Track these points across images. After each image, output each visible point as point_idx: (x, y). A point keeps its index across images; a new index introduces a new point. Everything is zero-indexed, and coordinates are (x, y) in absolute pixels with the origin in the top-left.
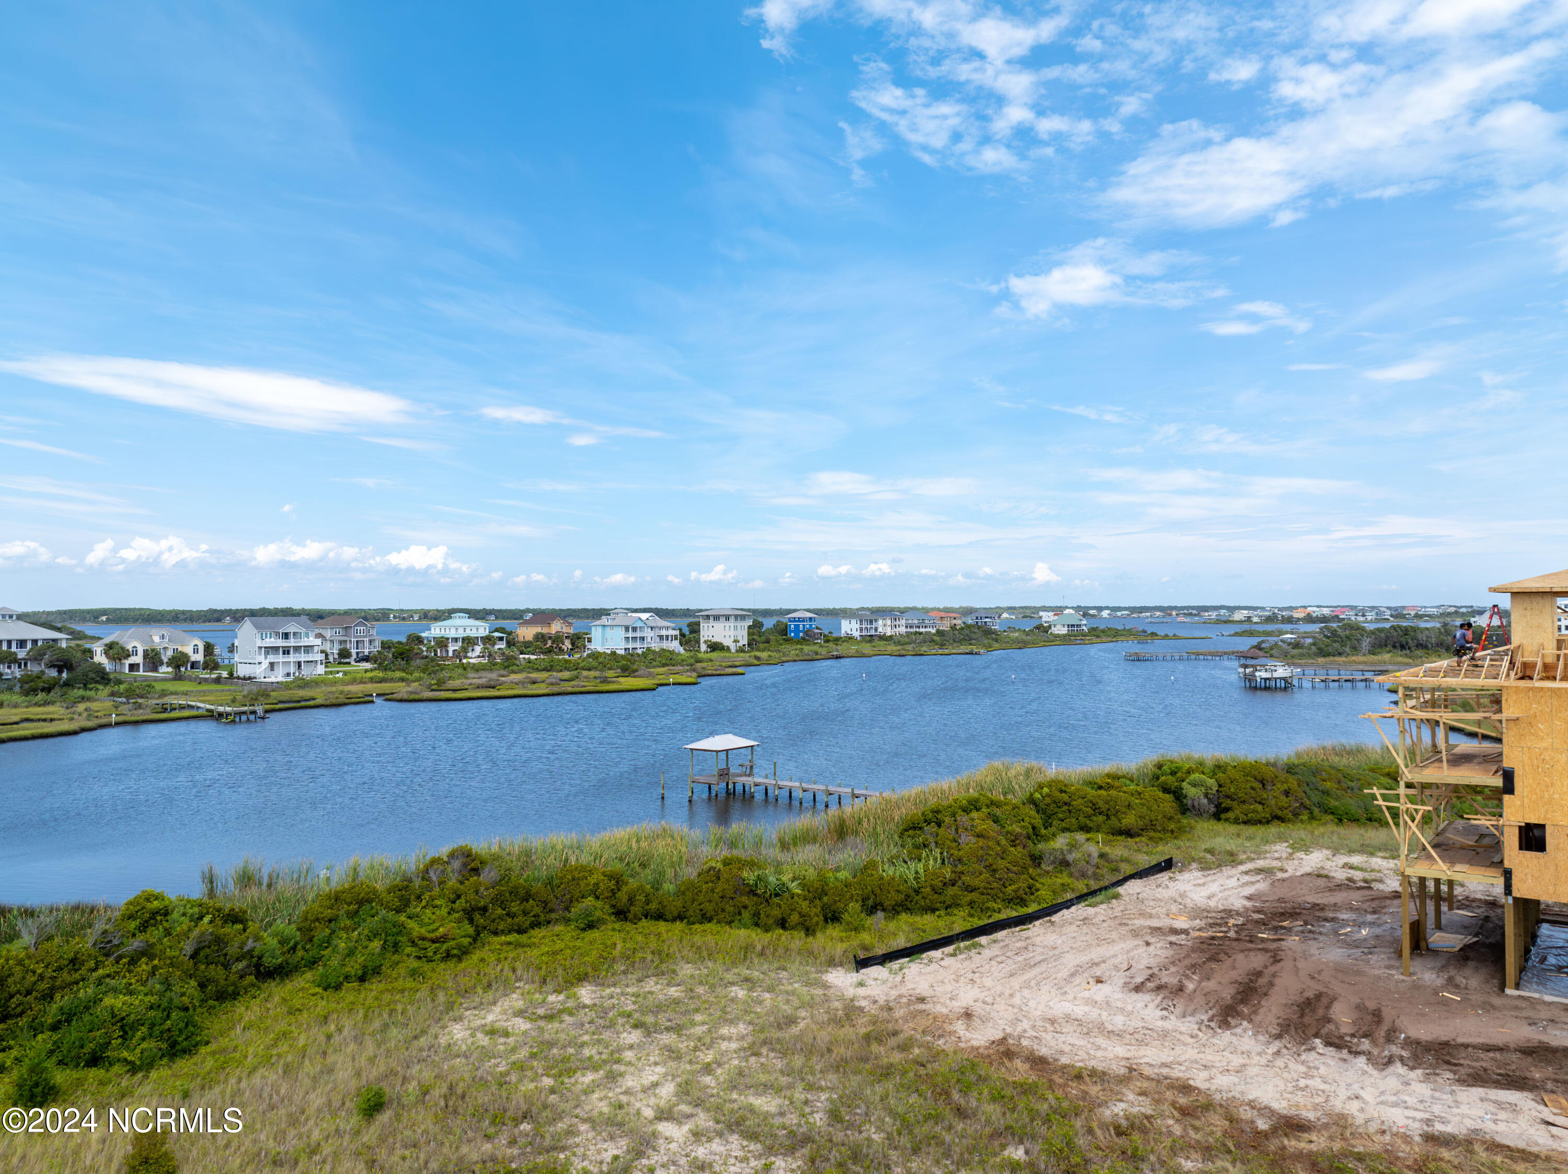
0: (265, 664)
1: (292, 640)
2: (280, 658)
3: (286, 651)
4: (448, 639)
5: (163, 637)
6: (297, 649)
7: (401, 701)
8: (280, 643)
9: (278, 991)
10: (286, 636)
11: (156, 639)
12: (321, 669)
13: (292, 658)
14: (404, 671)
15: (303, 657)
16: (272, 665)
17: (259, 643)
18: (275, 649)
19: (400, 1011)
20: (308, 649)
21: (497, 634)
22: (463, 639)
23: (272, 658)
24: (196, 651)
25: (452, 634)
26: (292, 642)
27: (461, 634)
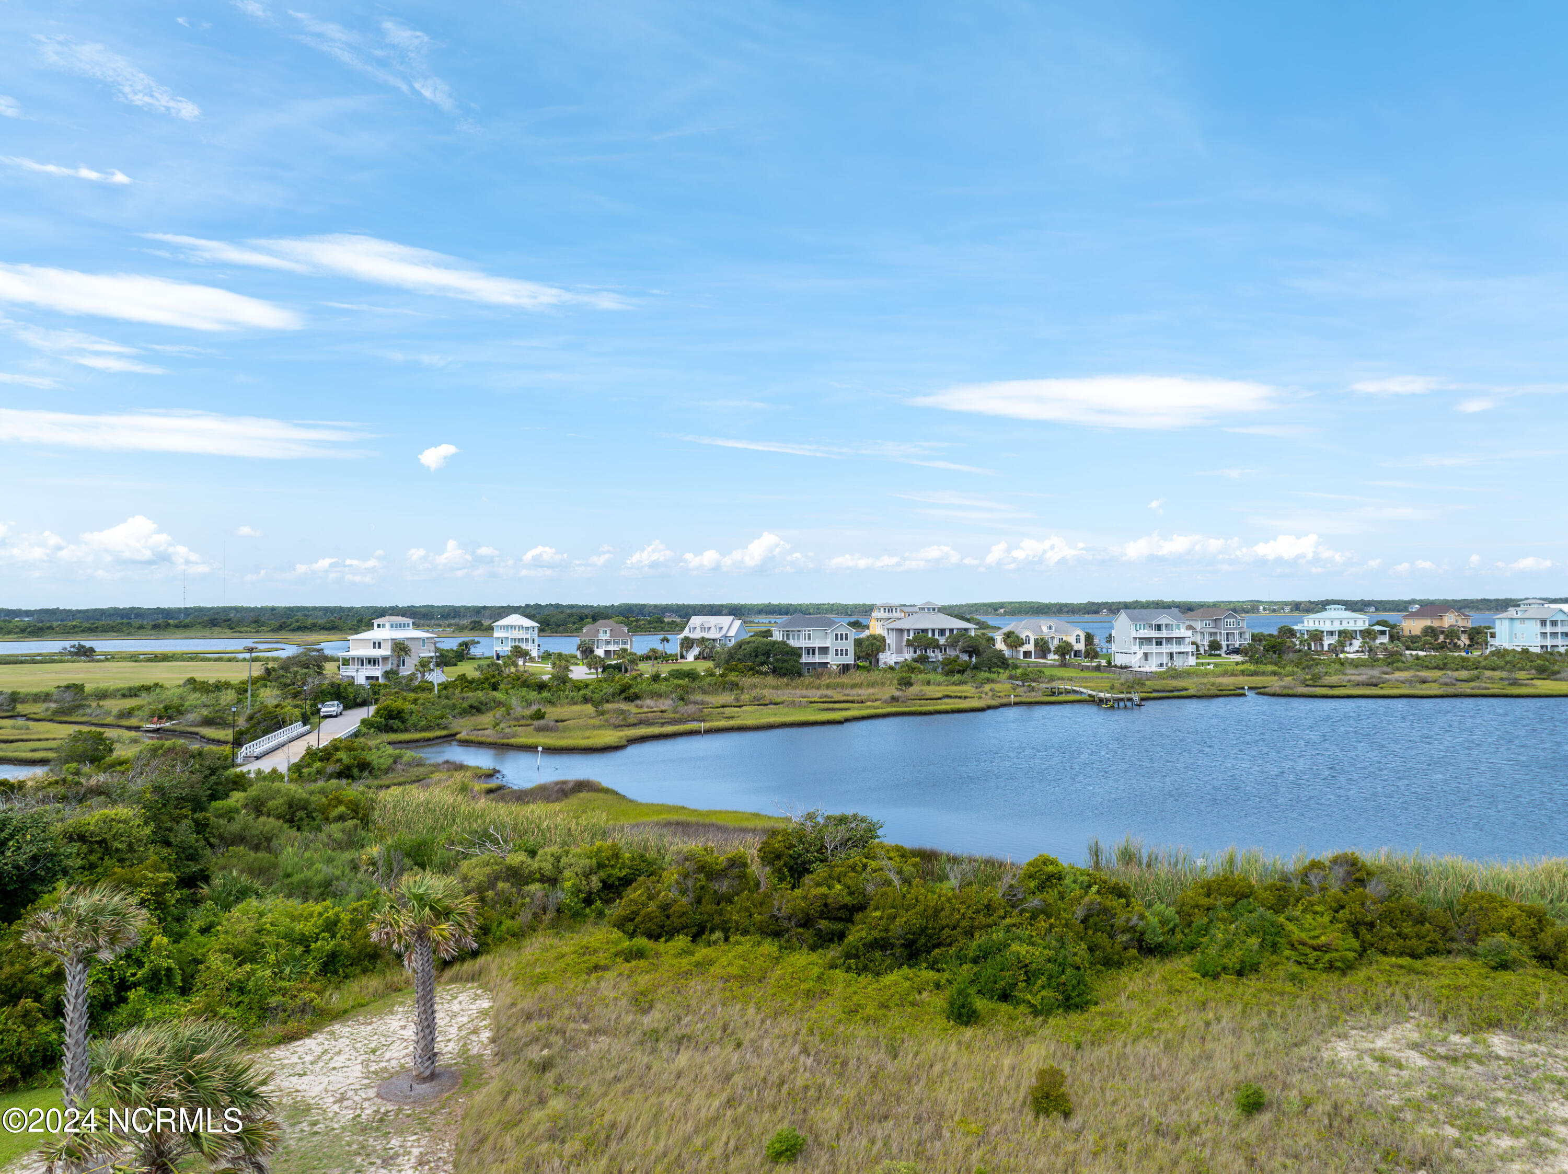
0: (1140, 654)
1: (1164, 631)
2: (1153, 649)
3: (1159, 642)
4: (1323, 632)
5: (1050, 627)
6: (1169, 640)
7: (1274, 695)
8: (1153, 634)
9: (1159, 969)
10: (1158, 627)
11: (1045, 629)
12: (1192, 661)
13: (1165, 649)
14: (1276, 664)
15: (1175, 648)
16: (1146, 655)
17: (1134, 634)
18: (1149, 640)
19: (1279, 1014)
20: (1180, 640)
21: (1378, 628)
22: (1340, 633)
23: (1145, 649)
24: (1078, 641)
25: (1327, 627)
26: (1164, 634)
27: (1337, 627)
